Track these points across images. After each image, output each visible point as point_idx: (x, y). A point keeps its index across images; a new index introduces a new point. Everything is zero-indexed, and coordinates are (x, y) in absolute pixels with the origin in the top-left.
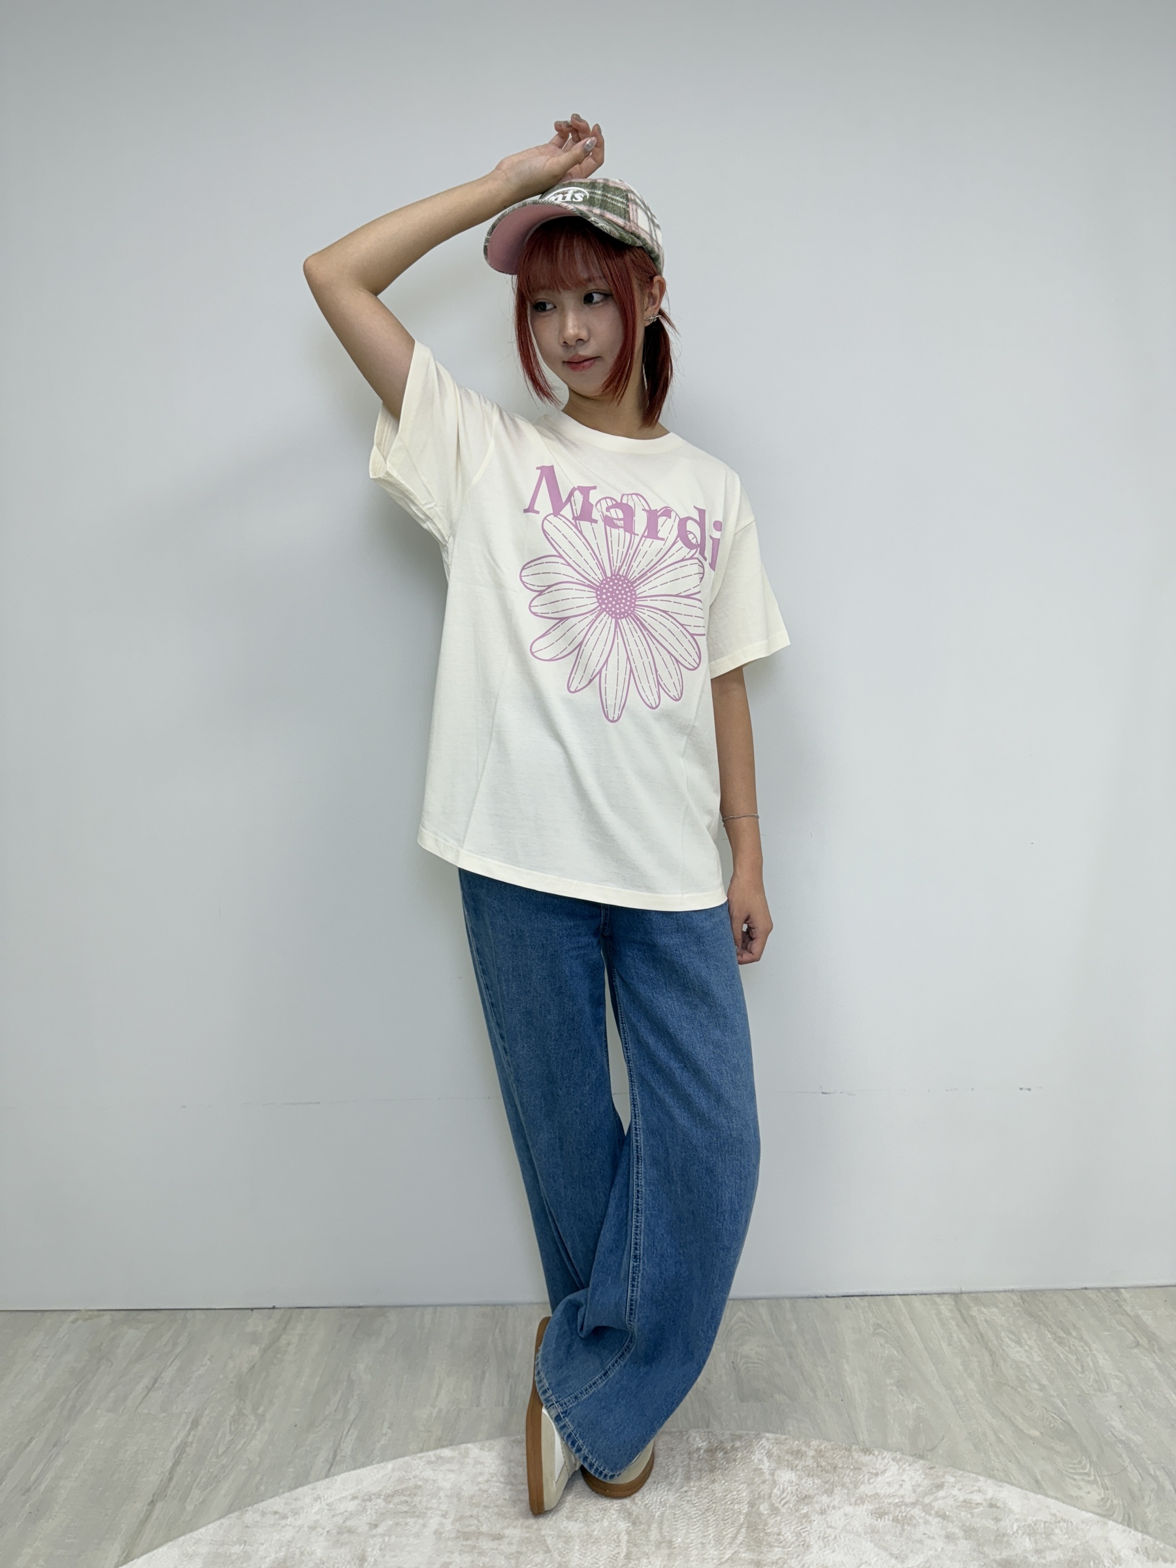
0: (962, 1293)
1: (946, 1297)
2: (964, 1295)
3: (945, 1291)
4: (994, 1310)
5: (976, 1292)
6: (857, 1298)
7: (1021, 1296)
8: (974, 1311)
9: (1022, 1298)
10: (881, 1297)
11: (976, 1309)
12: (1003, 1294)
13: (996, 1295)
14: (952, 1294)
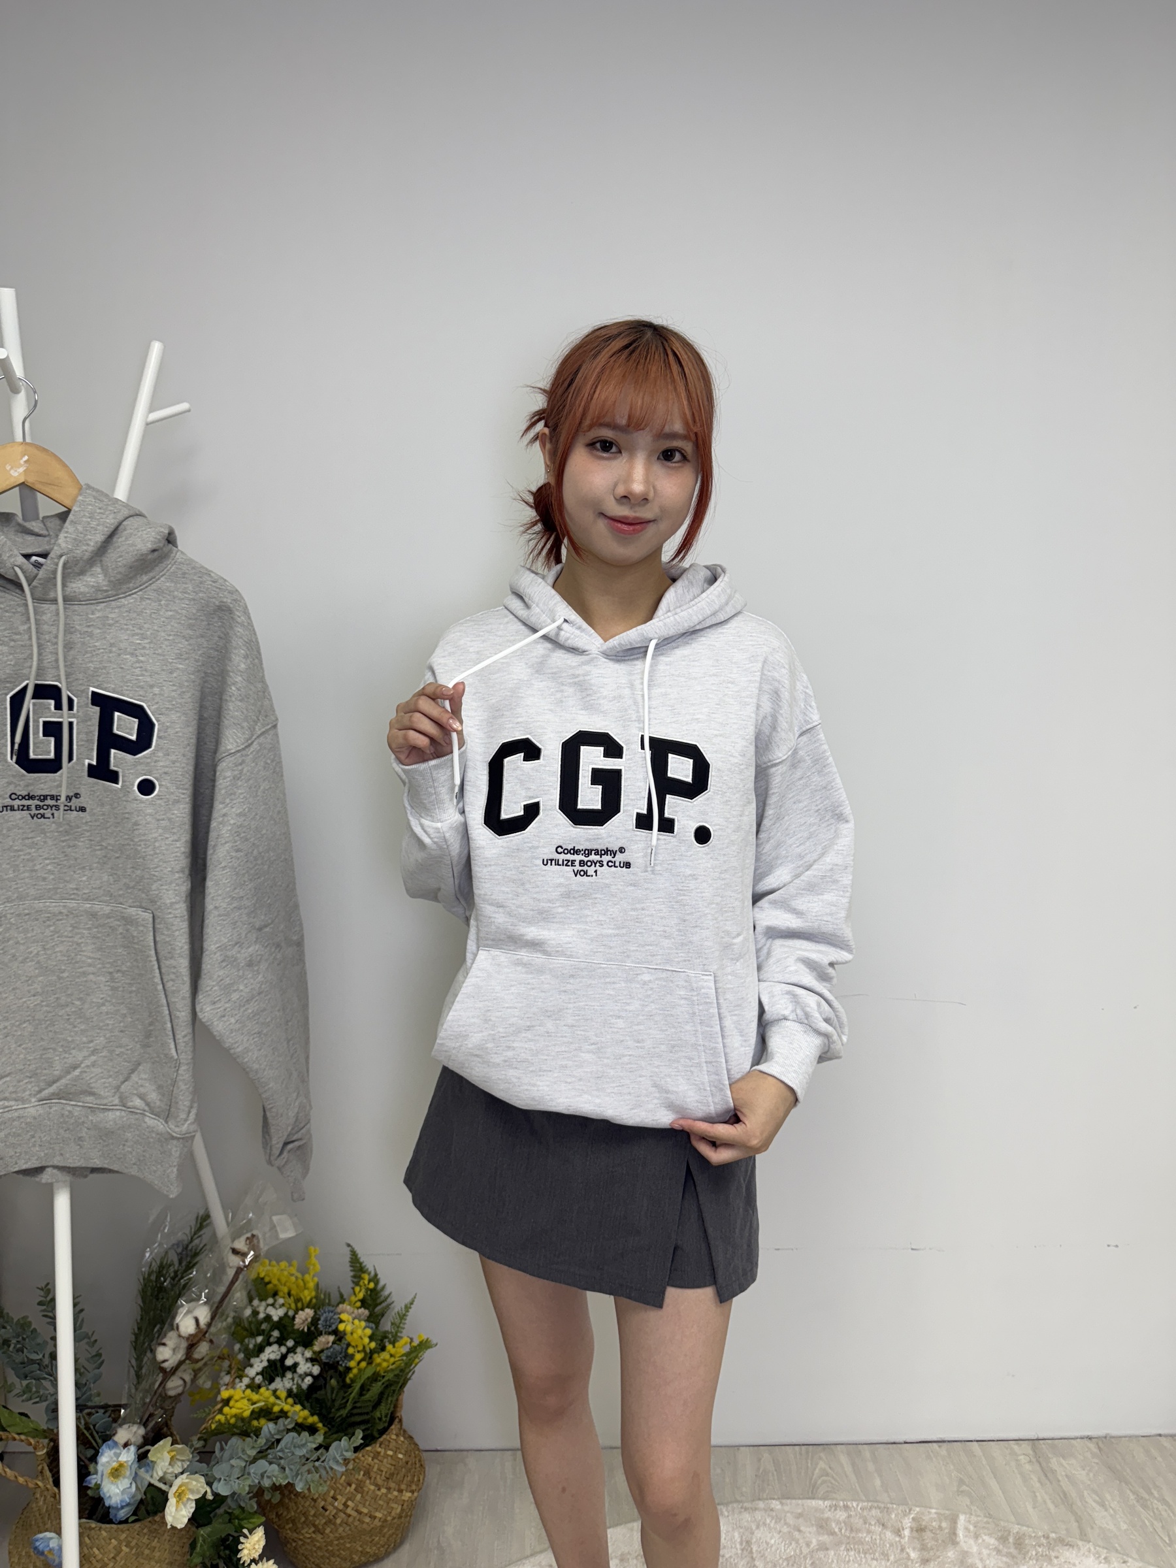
0: (1038, 1439)
1: (1024, 1444)
2: (1041, 1442)
3: (1021, 1437)
4: (1073, 1461)
5: (1053, 1439)
6: (934, 1444)
7: (1097, 1444)
8: (1054, 1463)
9: (1099, 1448)
10: (959, 1443)
11: (1055, 1459)
12: (1078, 1440)
13: (1072, 1441)
14: (1028, 1440)
